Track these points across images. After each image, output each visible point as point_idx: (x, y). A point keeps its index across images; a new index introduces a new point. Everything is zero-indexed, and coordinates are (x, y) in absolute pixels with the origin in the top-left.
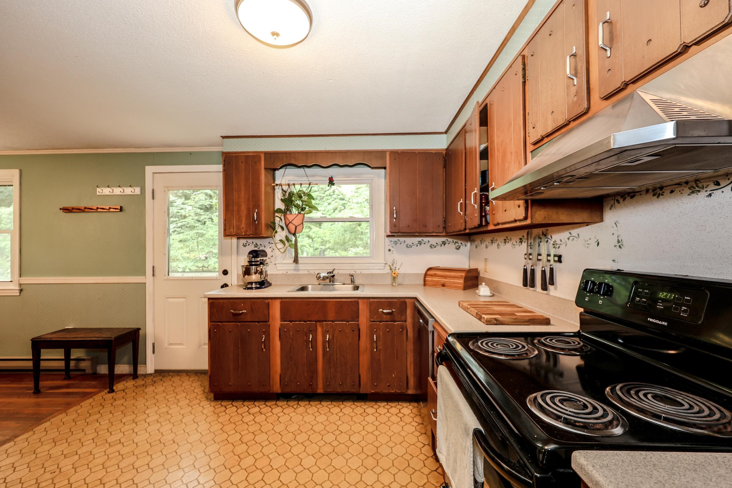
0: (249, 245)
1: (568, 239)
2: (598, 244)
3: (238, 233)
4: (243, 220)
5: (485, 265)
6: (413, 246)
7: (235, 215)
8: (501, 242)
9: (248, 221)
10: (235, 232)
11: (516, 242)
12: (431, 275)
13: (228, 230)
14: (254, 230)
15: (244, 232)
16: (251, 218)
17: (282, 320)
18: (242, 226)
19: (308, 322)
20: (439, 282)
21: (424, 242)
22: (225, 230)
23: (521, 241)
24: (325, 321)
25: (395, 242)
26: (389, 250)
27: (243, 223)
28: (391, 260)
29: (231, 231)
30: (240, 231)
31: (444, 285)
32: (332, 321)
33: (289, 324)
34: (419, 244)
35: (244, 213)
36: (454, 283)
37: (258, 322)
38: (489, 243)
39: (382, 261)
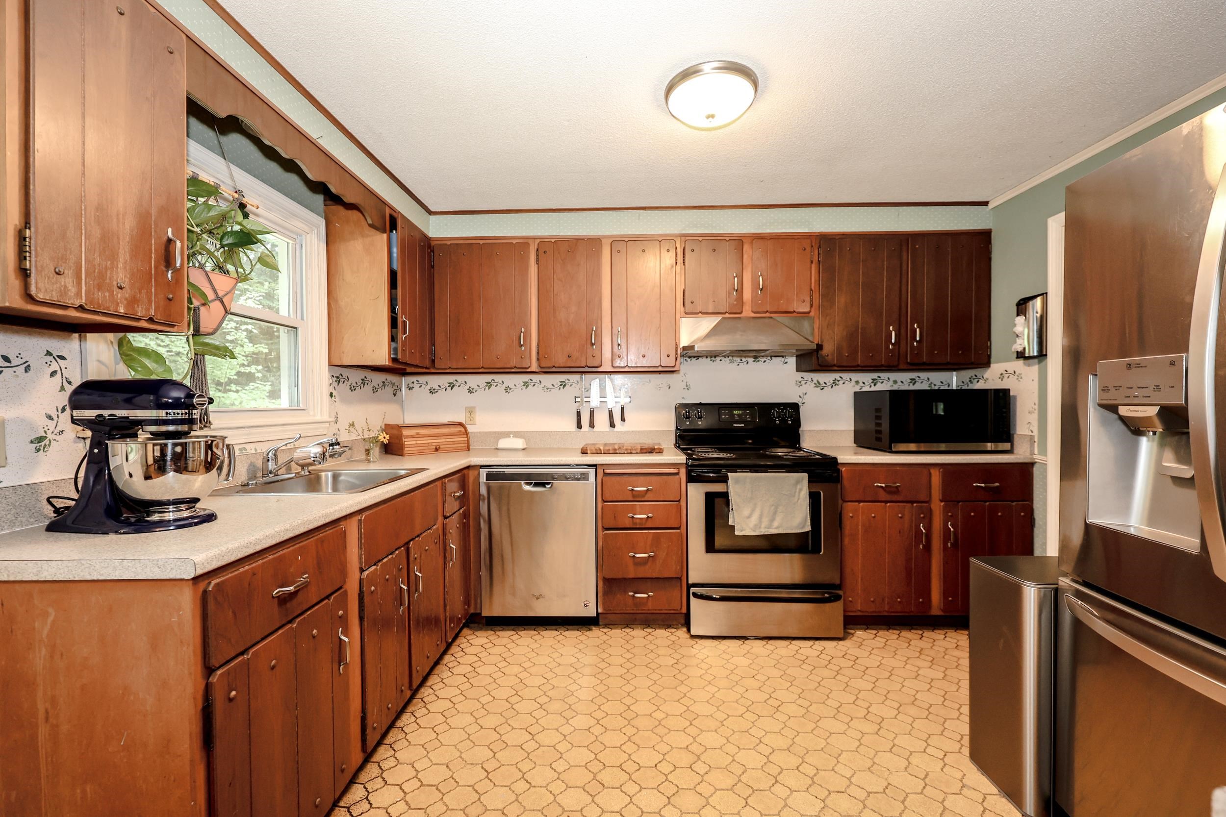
2: (669, 388)
3: (98, 303)
4: (120, 255)
5: (468, 415)
6: (357, 388)
7: (83, 221)
8: (515, 385)
9: (140, 263)
10: (83, 295)
11: (553, 385)
12: (412, 437)
13: (48, 278)
14: (162, 303)
15: (125, 302)
16: (153, 256)
17: (367, 567)
18: (115, 277)
19: (397, 552)
20: (430, 445)
21: (367, 382)
22: (24, 274)
23: (563, 385)
24: (412, 539)
25: (338, 377)
26: (331, 395)
27: (120, 265)
28: (334, 414)
29: (65, 286)
30: (109, 296)
31: (440, 447)
32: (418, 536)
33: (376, 569)
34: (362, 386)
35: (127, 226)
36: (454, 443)
37: (328, 597)
38: (478, 386)
39: (326, 418)
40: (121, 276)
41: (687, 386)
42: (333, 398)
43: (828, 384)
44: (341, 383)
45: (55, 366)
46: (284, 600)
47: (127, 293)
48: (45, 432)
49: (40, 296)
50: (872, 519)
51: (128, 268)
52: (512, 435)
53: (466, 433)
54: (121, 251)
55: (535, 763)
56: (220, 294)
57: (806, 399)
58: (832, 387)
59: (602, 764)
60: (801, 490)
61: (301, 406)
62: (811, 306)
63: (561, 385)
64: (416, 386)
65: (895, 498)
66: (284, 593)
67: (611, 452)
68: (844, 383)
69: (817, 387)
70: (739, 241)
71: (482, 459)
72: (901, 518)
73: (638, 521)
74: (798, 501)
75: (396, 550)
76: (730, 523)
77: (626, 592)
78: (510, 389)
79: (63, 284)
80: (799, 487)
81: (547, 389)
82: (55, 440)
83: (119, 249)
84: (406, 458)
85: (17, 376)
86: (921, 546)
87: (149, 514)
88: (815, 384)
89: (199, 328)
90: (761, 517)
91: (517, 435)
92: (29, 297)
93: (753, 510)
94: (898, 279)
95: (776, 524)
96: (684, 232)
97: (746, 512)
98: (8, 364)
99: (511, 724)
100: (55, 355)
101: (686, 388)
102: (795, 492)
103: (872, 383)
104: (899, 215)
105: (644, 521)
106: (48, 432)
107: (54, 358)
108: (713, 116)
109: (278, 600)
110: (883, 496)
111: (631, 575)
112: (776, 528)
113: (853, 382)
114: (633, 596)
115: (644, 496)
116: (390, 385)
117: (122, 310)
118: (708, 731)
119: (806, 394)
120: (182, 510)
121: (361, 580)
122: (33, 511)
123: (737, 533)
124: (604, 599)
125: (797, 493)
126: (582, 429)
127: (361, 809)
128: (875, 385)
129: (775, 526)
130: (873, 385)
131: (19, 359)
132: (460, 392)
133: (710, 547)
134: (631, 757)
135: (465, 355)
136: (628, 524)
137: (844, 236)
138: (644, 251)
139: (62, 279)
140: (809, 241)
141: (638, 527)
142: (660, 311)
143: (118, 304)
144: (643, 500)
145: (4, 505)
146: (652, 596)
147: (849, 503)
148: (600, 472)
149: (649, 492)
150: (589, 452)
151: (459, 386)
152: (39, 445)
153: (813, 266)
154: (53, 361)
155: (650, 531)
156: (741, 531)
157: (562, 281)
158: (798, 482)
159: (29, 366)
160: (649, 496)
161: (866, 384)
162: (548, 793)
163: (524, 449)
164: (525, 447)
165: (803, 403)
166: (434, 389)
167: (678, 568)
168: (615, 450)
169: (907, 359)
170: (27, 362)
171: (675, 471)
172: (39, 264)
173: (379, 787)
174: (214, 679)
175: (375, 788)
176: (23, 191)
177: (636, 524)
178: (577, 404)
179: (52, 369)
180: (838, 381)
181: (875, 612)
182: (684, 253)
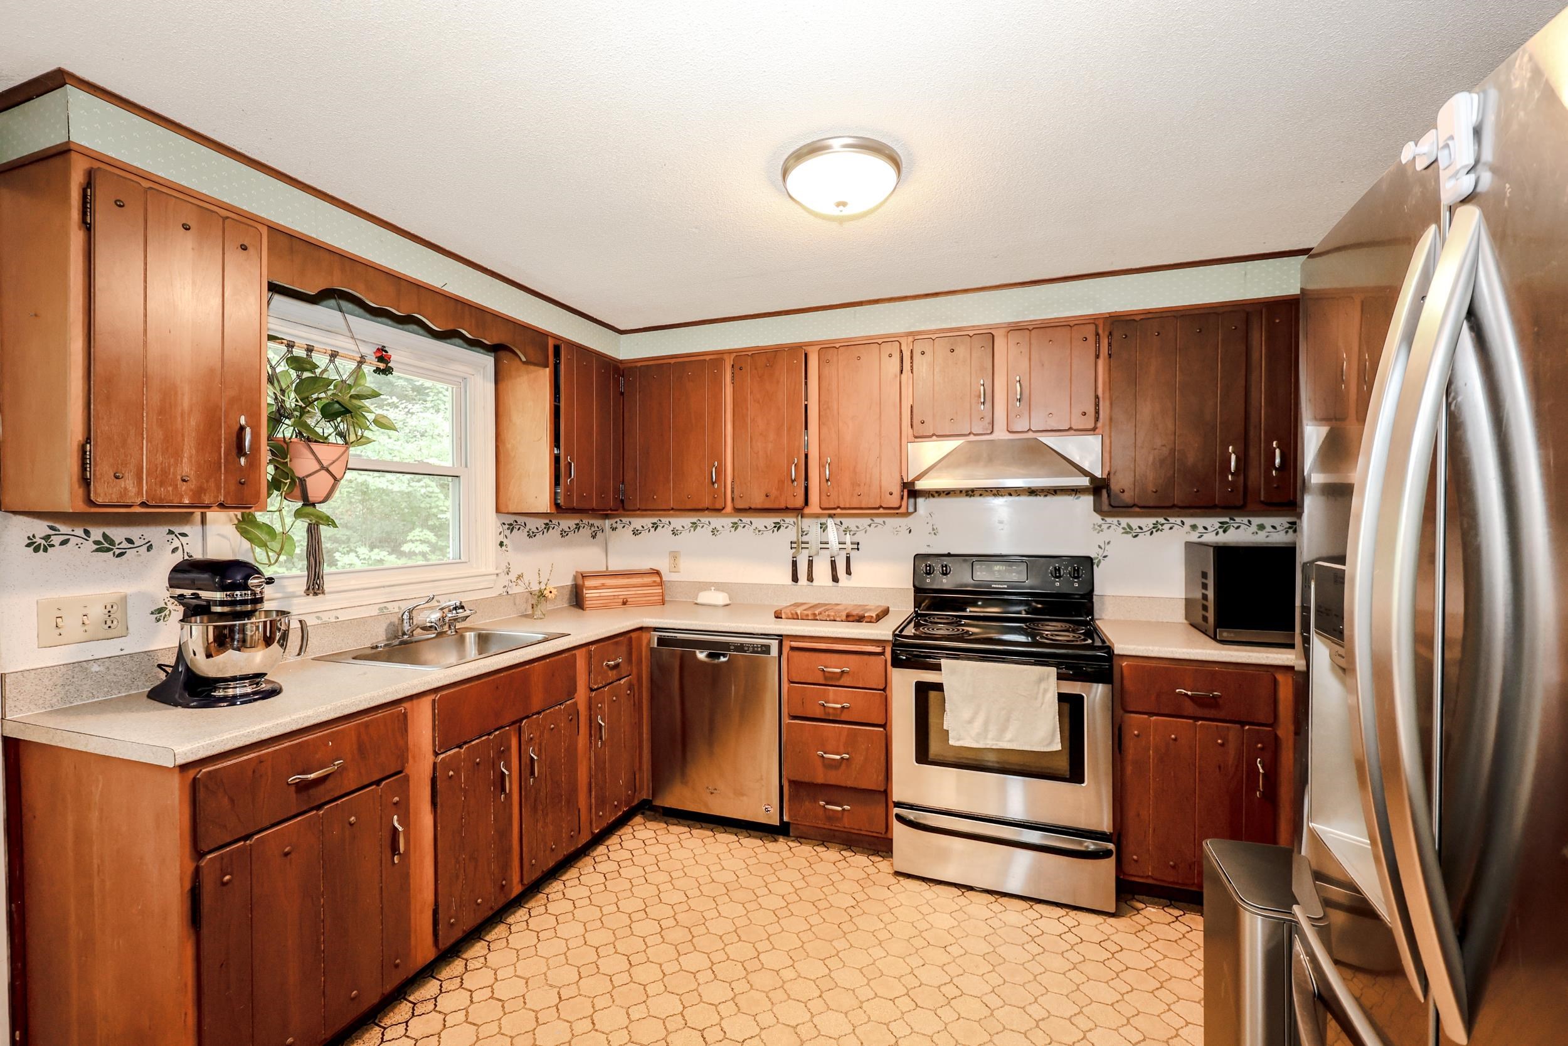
0: (64, 543)
1: (870, 526)
2: (910, 531)
3: (161, 498)
4: (184, 450)
5: (672, 561)
6: (538, 534)
7: (145, 426)
8: (723, 527)
9: (207, 455)
10: (144, 493)
11: (766, 527)
12: (596, 588)
13: (108, 483)
14: (232, 488)
15: (191, 493)
16: (223, 445)
17: (442, 750)
18: (179, 472)
19: (497, 733)
20: (616, 597)
21: (553, 526)
22: (86, 482)
23: (778, 526)
24: (527, 717)
25: (511, 524)
26: (501, 544)
27: (185, 460)
28: (504, 565)
29: (125, 488)
30: (172, 491)
31: (627, 601)
32: (539, 713)
33: (459, 753)
34: (545, 530)
35: (193, 423)
36: (646, 595)
37: (378, 783)
38: (683, 527)
39: (492, 570)
40: (186, 468)
41: (933, 529)
42: (504, 548)
43: (1145, 529)
44: (515, 530)
45: (176, 543)
46: (304, 787)
47: (193, 484)
48: (166, 603)
49: (100, 500)
50: (1171, 742)
51: (193, 460)
52: (713, 588)
53: (661, 584)
54: (186, 448)
55: (613, 1002)
56: (325, 464)
57: (1109, 551)
58: (1152, 533)
59: (683, 1022)
60: (1046, 691)
61: (463, 559)
62: (1097, 419)
63: (775, 527)
64: (620, 526)
65: (1212, 713)
66: (303, 780)
67: (810, 618)
68: (1171, 528)
69: (1127, 533)
70: (988, 337)
71: (654, 620)
72: (1222, 745)
73: (831, 711)
74: (1041, 706)
75: (496, 730)
76: (945, 728)
77: (816, 801)
78: (718, 531)
79: (123, 486)
80: (1043, 686)
81: (759, 531)
82: (175, 610)
83: (184, 445)
84: (587, 612)
85: (140, 555)
86: (1258, 793)
87: (215, 689)
88: (1124, 528)
89: (308, 497)
90: (986, 723)
91: (720, 587)
92: (90, 502)
93: (976, 713)
94: (1243, 372)
95: (1008, 735)
96: (912, 330)
97: (966, 714)
98: (132, 546)
99: (617, 947)
100: (176, 533)
101: (933, 532)
102: (1037, 693)
103: (1220, 527)
104: (1246, 274)
105: (839, 711)
106: (168, 603)
107: (176, 536)
108: (844, 204)
109: (296, 787)
110: (1190, 708)
111: (820, 780)
112: (1009, 741)
113: (1187, 527)
114: (824, 806)
115: (839, 679)
116: (586, 526)
117: (186, 501)
118: (837, 1011)
119: (1109, 543)
120: (245, 686)
121: (435, 764)
122: (149, 676)
123: (951, 742)
124: (790, 805)
125: (1040, 695)
126: (799, 583)
127: (425, 1009)
128: (1225, 531)
129: (1007, 739)
130: (1221, 531)
131: (142, 540)
132: (664, 532)
133: (923, 755)
134: (723, 1022)
135: (655, 494)
136: (818, 713)
137: (1150, 316)
138: (859, 358)
139: (122, 483)
140: (1092, 327)
141: (831, 718)
142: (880, 435)
143: (182, 496)
144: (837, 684)
145: (121, 671)
146: (848, 810)
147: (1132, 715)
148: (787, 644)
149: (845, 675)
150: (783, 617)
151: (663, 527)
152: (158, 615)
153: (1100, 362)
154: (175, 538)
155: (844, 726)
156: (958, 740)
157: (758, 402)
158: (1041, 680)
159: (151, 545)
160: (845, 681)
161: (1210, 529)
162: (607, 1042)
163: (727, 605)
164: (728, 602)
165: (1105, 557)
166: (637, 530)
167: (880, 778)
168: (814, 614)
169: (1260, 497)
170: (149, 542)
171: (879, 650)
172: (98, 473)
173: (453, 988)
174: (203, 863)
175: (449, 989)
176: (86, 411)
177: (829, 714)
178: (794, 550)
179: (173, 546)
180: (1162, 525)
181: (1177, 883)
182: (912, 358)
